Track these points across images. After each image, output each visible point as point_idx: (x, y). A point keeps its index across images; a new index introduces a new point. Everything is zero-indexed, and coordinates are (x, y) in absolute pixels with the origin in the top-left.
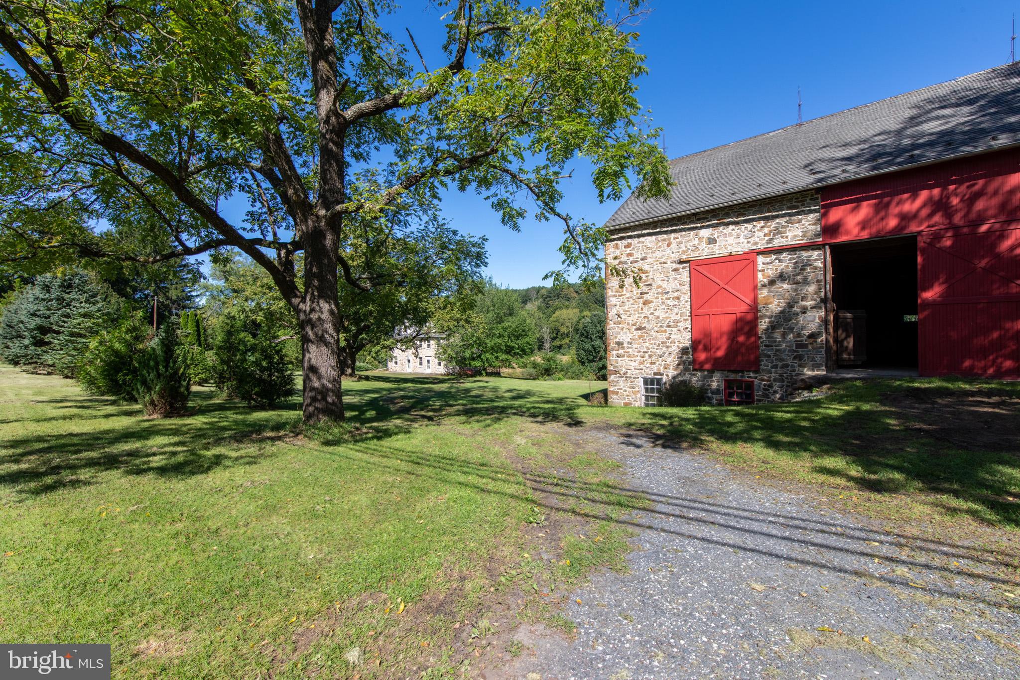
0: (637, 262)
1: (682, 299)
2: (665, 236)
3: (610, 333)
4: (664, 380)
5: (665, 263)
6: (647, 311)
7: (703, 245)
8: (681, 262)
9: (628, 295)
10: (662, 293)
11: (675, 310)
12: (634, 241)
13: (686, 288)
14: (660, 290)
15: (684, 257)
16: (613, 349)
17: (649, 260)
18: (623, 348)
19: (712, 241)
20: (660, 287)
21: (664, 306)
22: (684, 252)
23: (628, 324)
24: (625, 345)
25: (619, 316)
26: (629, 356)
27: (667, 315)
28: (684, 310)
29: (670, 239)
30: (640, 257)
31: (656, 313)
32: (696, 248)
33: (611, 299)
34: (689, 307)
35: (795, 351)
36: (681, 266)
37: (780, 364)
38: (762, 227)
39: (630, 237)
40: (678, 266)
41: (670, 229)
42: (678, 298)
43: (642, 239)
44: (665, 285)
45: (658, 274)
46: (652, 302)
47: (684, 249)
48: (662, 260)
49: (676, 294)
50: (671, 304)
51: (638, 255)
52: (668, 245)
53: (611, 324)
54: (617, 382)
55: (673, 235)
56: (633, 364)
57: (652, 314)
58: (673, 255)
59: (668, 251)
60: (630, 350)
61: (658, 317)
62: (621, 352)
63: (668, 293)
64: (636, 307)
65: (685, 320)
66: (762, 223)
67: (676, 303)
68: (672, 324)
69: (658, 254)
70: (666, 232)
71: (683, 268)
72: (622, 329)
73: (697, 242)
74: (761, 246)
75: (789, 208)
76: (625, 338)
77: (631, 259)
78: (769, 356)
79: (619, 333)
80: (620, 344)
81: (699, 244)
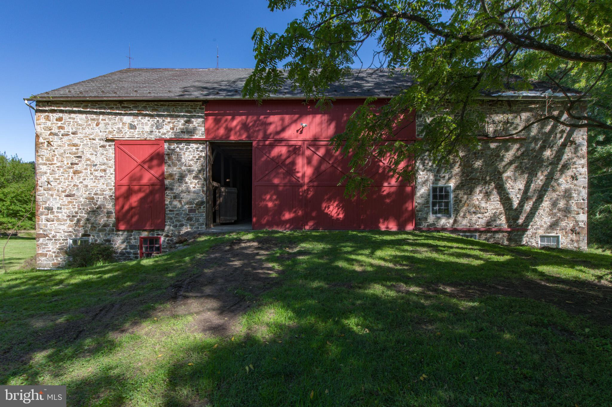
0: (68, 135)
1: (107, 171)
2: (94, 116)
3: (39, 199)
4: (90, 241)
5: (93, 139)
6: (76, 181)
7: (126, 129)
8: (108, 140)
9: (59, 164)
10: (90, 165)
11: (102, 181)
12: (65, 116)
13: (112, 162)
14: (88, 162)
15: (110, 137)
16: (42, 214)
17: (79, 135)
18: (53, 213)
19: (132, 127)
20: (88, 160)
21: (92, 177)
22: (110, 132)
23: (58, 191)
24: (55, 210)
25: (49, 183)
26: (58, 220)
27: (95, 184)
28: (109, 181)
29: (98, 120)
30: (71, 131)
31: (85, 183)
32: (120, 131)
33: (41, 166)
34: (113, 179)
35: (188, 215)
36: (108, 144)
37: (178, 224)
38: (169, 122)
39: (62, 111)
40: (105, 143)
41: (98, 111)
42: (105, 170)
43: (73, 115)
44: (93, 158)
45: (88, 148)
46: (81, 172)
47: (111, 130)
48: (91, 137)
49: (103, 167)
50: (98, 175)
51: (69, 129)
52: (97, 125)
53: (41, 190)
54: (46, 244)
55: (101, 117)
56: (62, 227)
57: (81, 182)
58: (101, 134)
59: (97, 130)
60: (60, 215)
61: (87, 186)
62: (50, 216)
63: (96, 165)
64: (66, 175)
65: (111, 189)
66: (169, 119)
67: (103, 175)
68: (99, 192)
69: (88, 131)
70: (95, 113)
71: (110, 146)
72: (52, 195)
73: (120, 125)
74: (167, 137)
75: (187, 112)
76: (54, 204)
77: (62, 131)
78: (171, 219)
79: (49, 199)
80: (49, 209)
81: (122, 128)
